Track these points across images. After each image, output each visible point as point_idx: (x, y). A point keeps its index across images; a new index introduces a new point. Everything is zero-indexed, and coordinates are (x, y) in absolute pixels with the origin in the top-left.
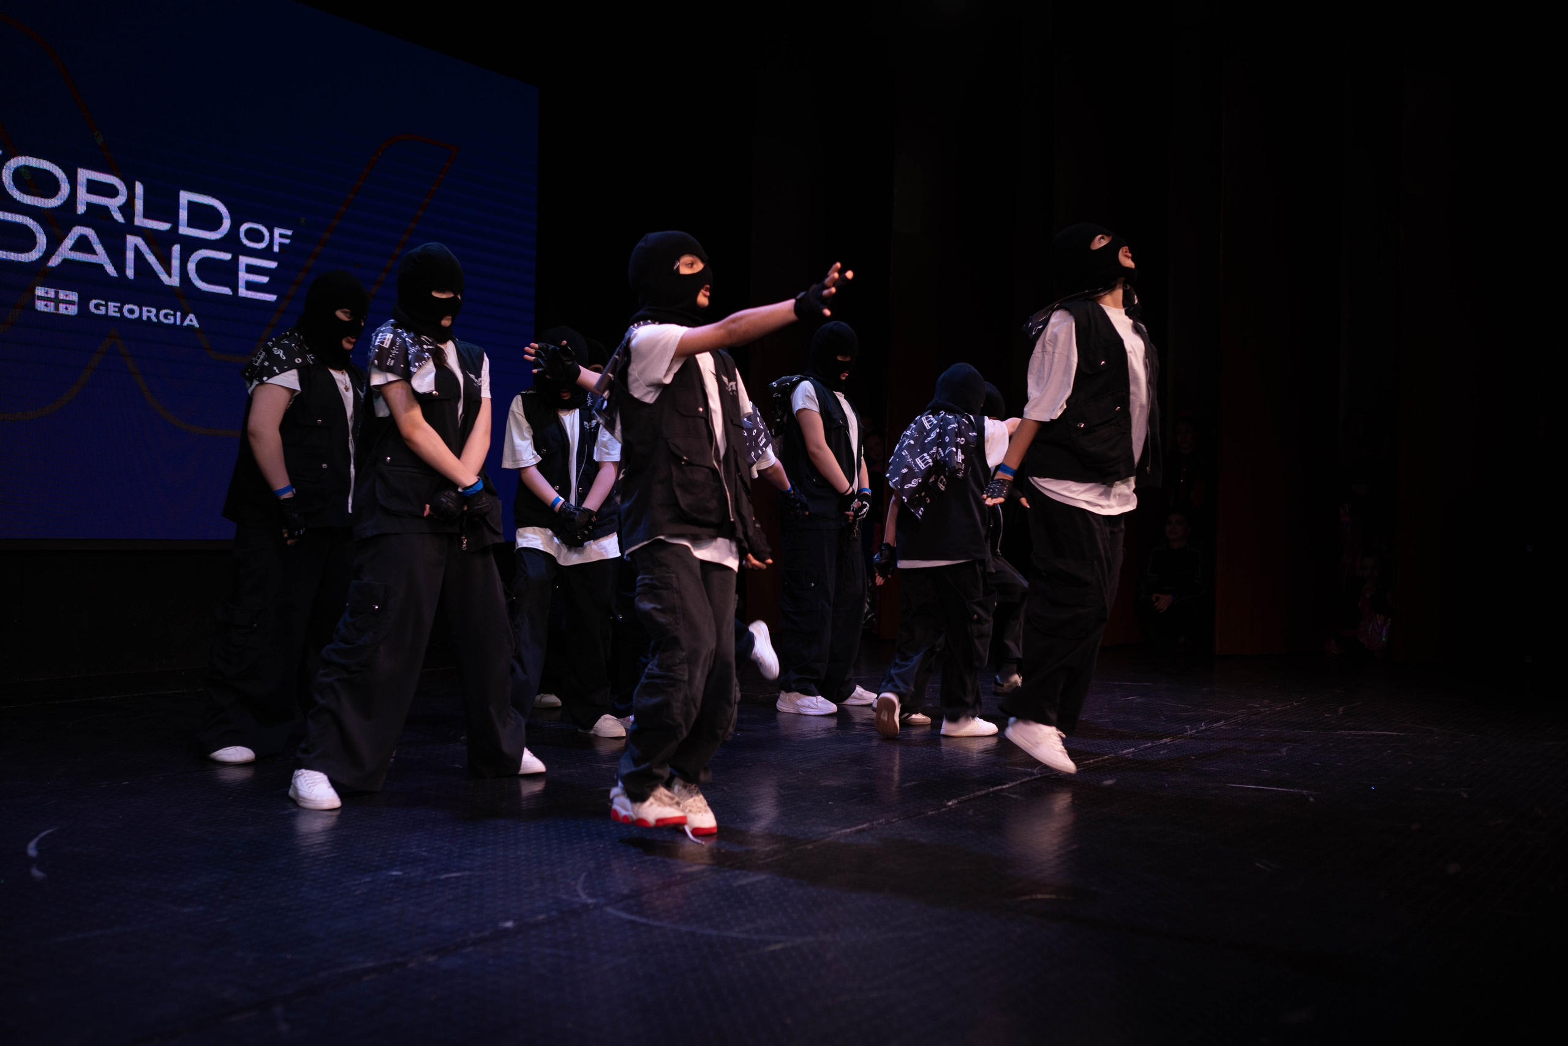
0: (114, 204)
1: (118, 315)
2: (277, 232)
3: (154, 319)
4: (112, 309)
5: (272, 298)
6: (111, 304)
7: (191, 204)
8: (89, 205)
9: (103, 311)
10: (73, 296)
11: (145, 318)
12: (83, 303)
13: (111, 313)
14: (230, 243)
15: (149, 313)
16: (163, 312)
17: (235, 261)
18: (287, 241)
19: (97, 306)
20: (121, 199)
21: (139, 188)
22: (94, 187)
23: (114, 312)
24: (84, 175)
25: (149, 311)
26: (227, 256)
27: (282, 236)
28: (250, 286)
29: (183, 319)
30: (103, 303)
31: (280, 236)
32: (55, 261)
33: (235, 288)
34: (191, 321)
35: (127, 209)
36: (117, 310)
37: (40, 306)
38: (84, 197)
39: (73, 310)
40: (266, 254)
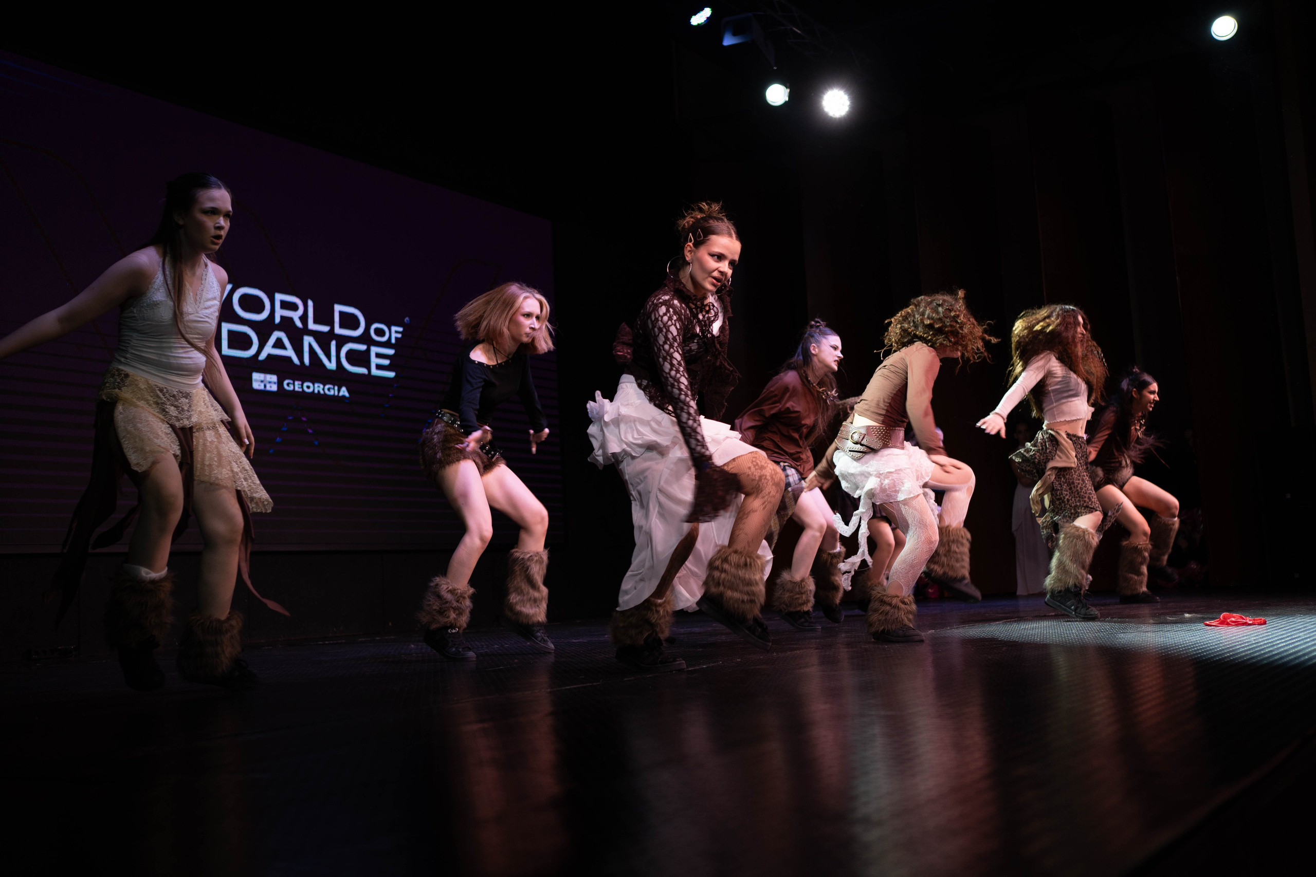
0: (296, 316)
1: (301, 390)
2: (394, 329)
3: (322, 392)
4: (297, 386)
5: (391, 374)
6: (296, 383)
7: (342, 314)
8: (282, 317)
9: (291, 388)
10: (274, 378)
11: (316, 391)
12: (280, 383)
13: (297, 389)
14: (365, 338)
15: (318, 388)
16: (327, 387)
17: (368, 350)
18: (399, 336)
19: (288, 384)
20: (301, 311)
21: (310, 303)
22: (285, 305)
23: (299, 388)
24: (279, 297)
25: (319, 387)
26: (363, 347)
27: (396, 332)
28: (379, 367)
29: (339, 391)
30: (291, 381)
31: (395, 333)
32: (263, 356)
33: (368, 368)
34: (344, 392)
35: (304, 318)
36: (300, 386)
37: (256, 385)
38: (279, 313)
39: (274, 388)
40: (387, 344)
